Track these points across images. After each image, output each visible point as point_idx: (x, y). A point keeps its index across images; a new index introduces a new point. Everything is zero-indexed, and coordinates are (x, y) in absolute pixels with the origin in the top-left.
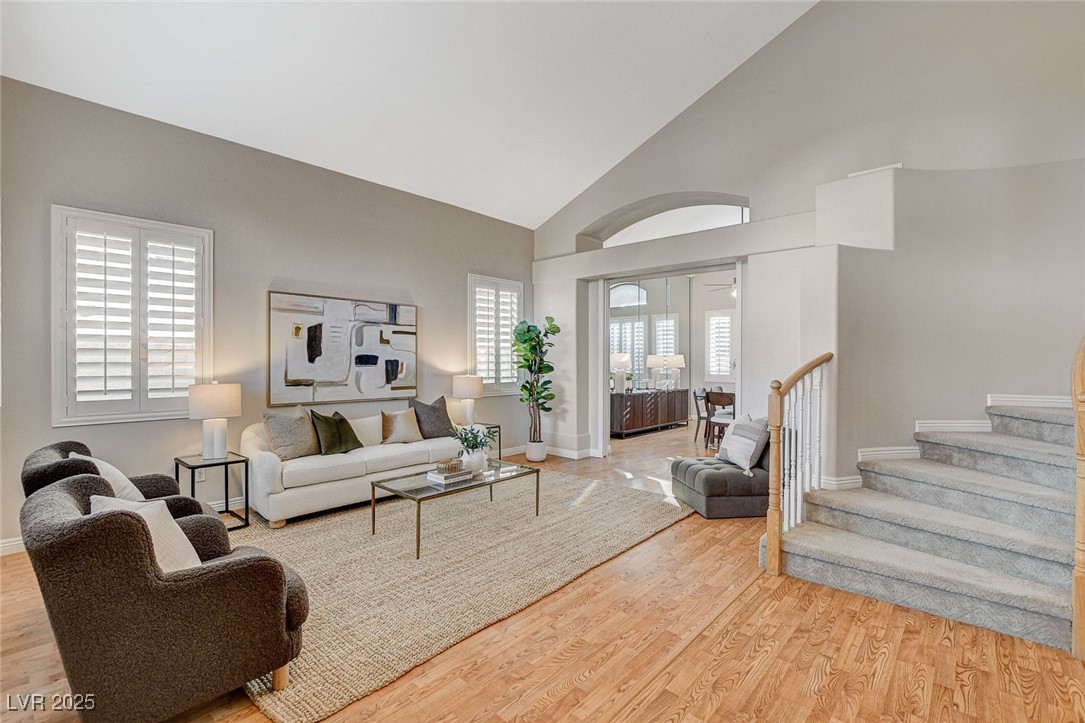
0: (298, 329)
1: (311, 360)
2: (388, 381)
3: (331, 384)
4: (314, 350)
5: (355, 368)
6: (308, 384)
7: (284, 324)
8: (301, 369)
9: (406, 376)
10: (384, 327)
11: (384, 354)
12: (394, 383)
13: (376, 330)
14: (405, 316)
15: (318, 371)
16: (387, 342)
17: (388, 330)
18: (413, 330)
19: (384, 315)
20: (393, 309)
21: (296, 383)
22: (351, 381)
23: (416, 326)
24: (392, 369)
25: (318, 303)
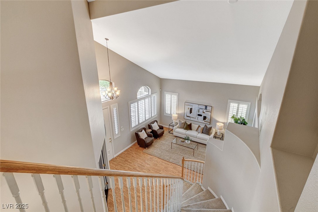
0: (189, 108)
1: (190, 113)
2: (204, 120)
3: (193, 118)
4: (191, 112)
5: (198, 116)
6: (190, 117)
7: (187, 107)
8: (189, 114)
9: (208, 120)
10: (204, 110)
11: (203, 115)
12: (205, 121)
13: (202, 110)
14: (208, 108)
15: (191, 115)
16: (204, 113)
17: (205, 111)
18: (211, 111)
19: (204, 107)
20: (206, 107)
21: (188, 116)
22: (197, 118)
23: (211, 110)
24: (205, 118)
25: (192, 104)
